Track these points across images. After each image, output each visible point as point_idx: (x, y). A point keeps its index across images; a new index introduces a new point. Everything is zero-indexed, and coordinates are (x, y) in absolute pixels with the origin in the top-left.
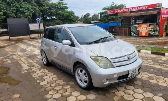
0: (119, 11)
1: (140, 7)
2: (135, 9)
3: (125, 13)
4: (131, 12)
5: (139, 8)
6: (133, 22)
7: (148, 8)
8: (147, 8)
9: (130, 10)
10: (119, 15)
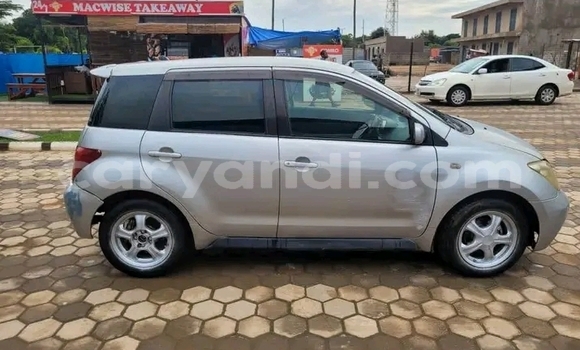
0: (89, 8)
1: (177, 5)
2: (159, 8)
3: (122, 20)
4: (143, 19)
5: (171, 5)
6: (154, 55)
7: (203, 10)
8: (199, 11)
9: (138, 10)
10: (94, 26)
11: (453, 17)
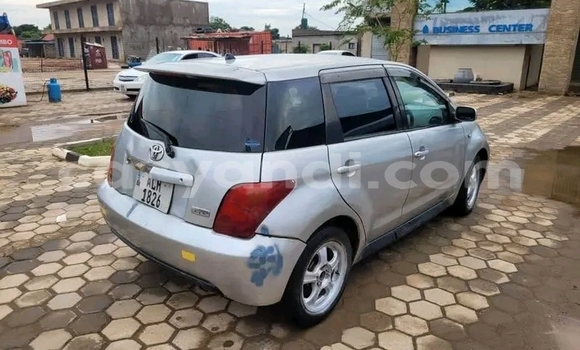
11: (38, 6)
